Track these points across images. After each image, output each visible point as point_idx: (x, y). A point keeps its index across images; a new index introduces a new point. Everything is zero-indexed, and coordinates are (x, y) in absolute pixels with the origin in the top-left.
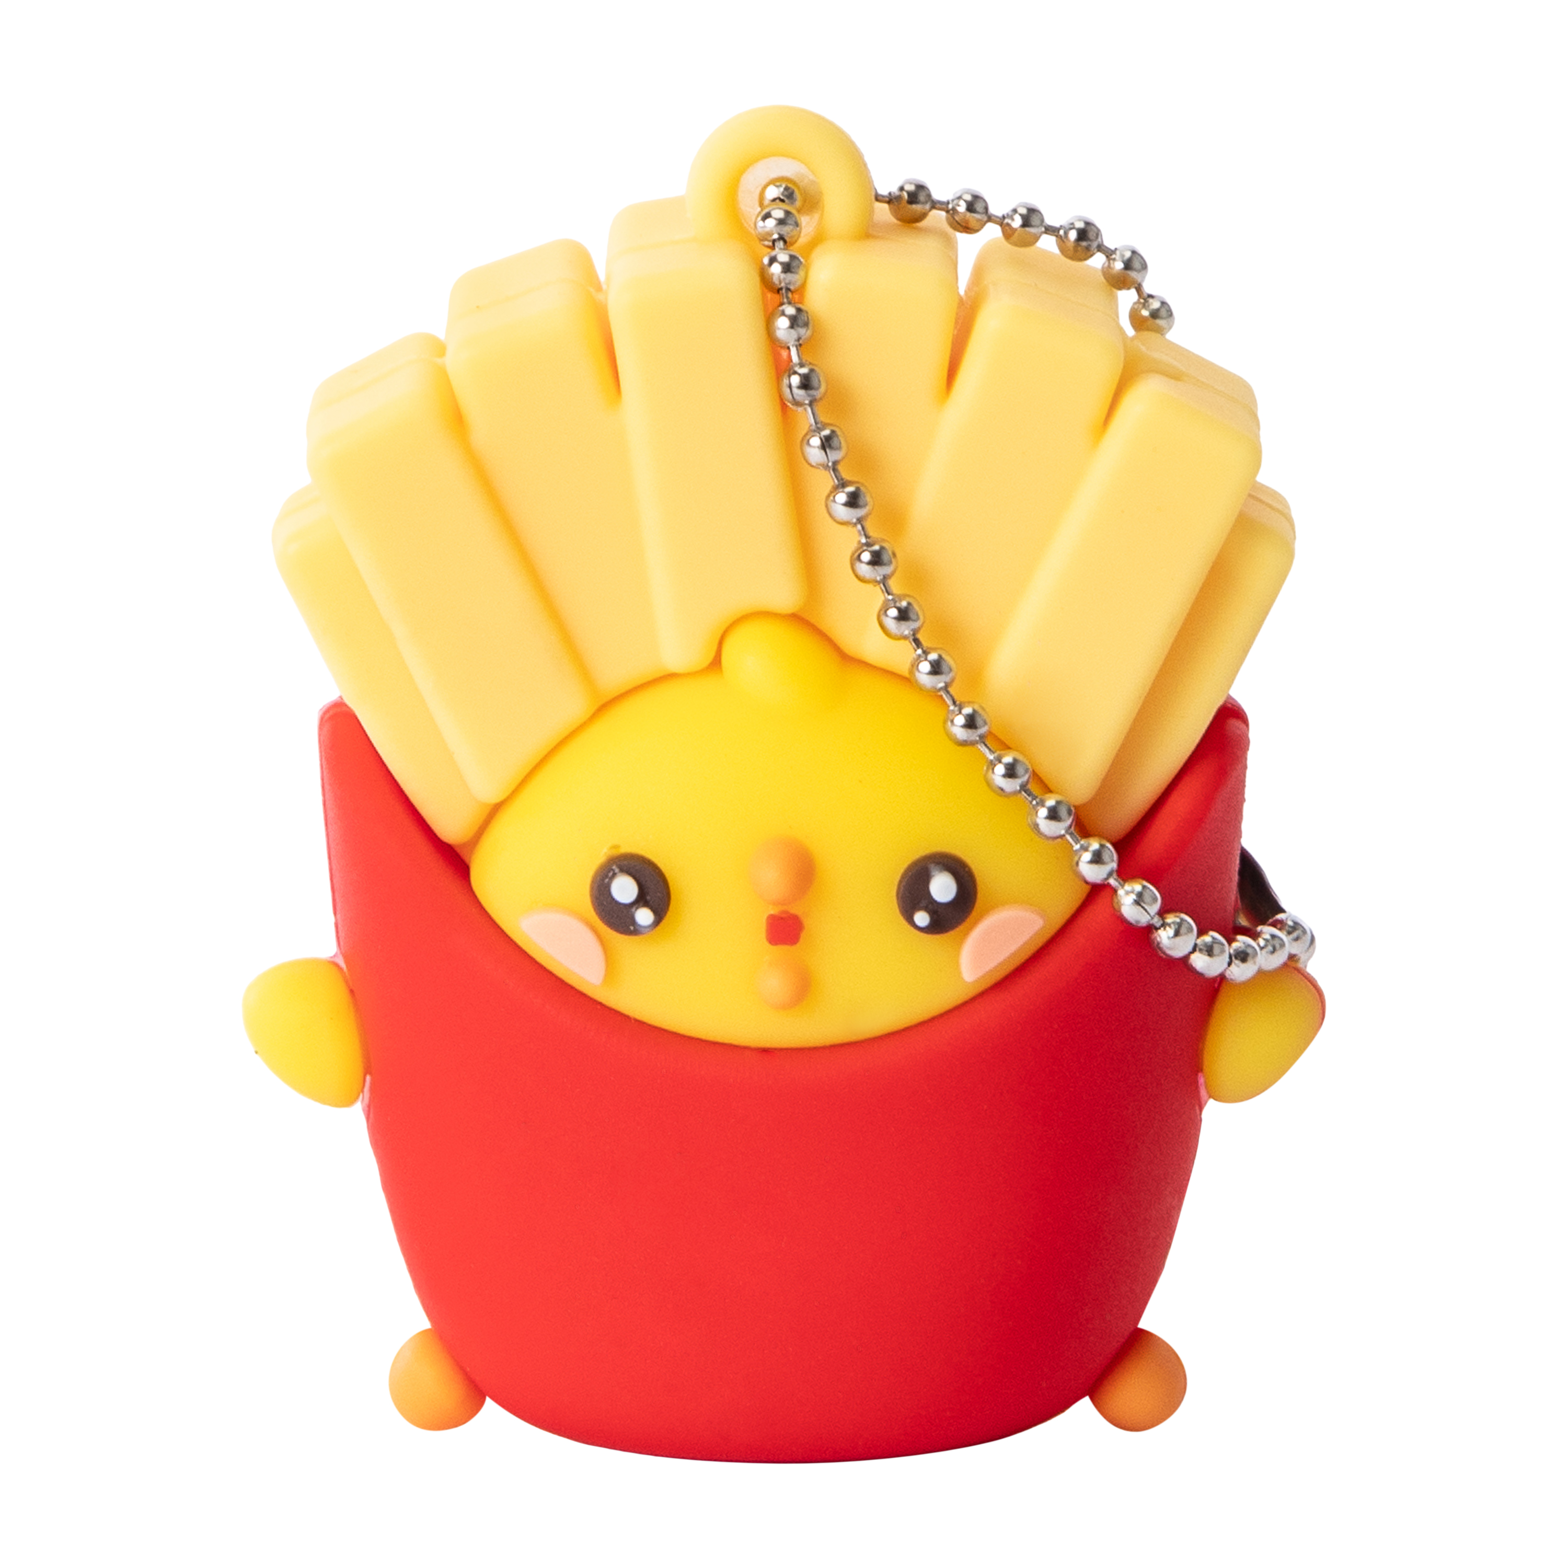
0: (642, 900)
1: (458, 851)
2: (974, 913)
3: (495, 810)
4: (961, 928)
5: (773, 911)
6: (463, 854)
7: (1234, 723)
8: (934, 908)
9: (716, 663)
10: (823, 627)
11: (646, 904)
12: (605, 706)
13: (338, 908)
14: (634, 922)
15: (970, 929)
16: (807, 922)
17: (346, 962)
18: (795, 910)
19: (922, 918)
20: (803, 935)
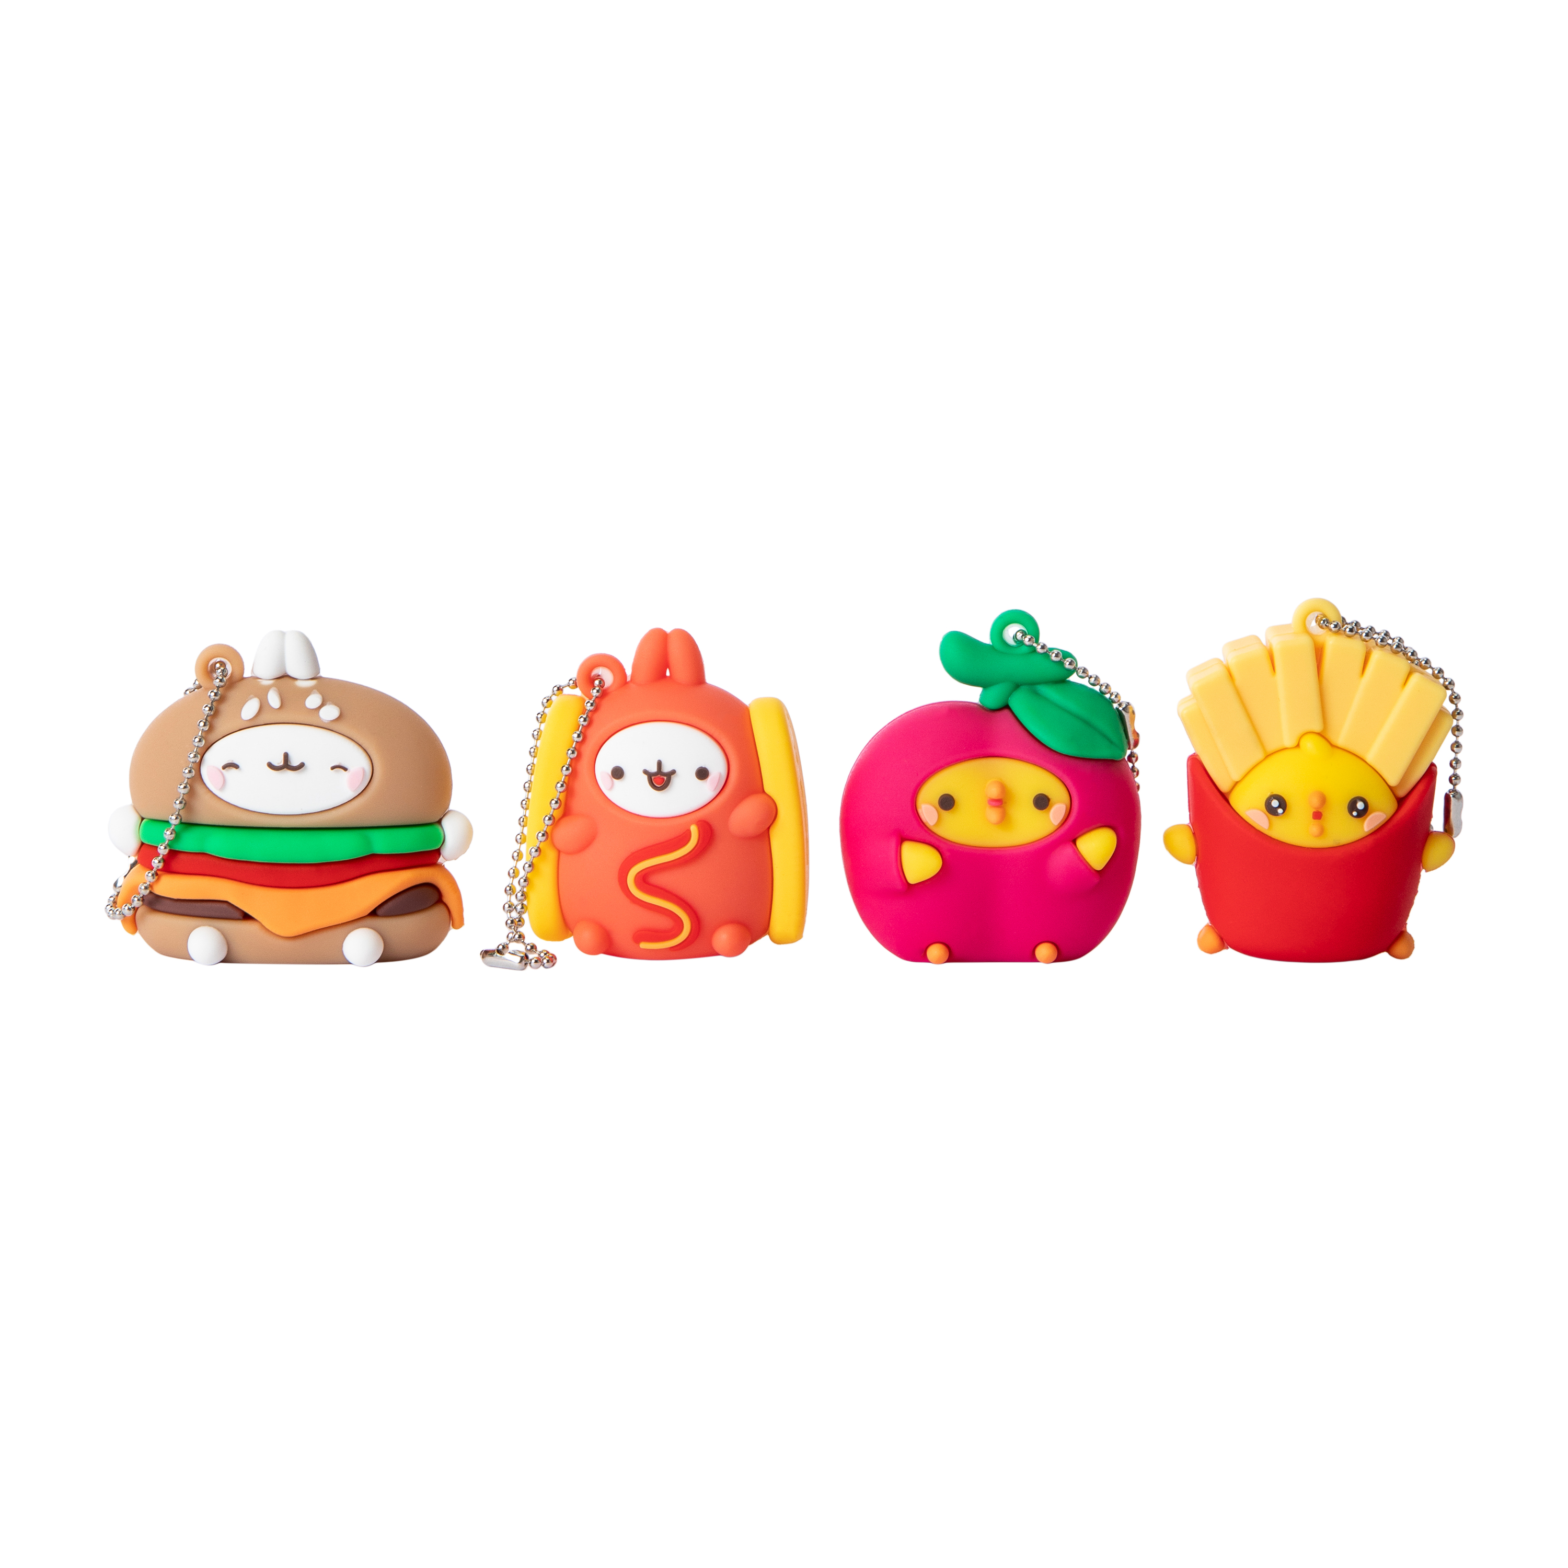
0: (1280, 807)
1: (1225, 795)
2: (1368, 812)
3: (1236, 783)
4: (1364, 817)
5: (1314, 810)
6: (1227, 796)
7: (1433, 767)
8: (1358, 810)
9: (1298, 746)
10: (1327, 737)
11: (1281, 808)
12: (1268, 756)
13: (1191, 810)
14: (1277, 812)
15: (1366, 818)
16: (1323, 814)
17: (1192, 825)
18: (1320, 810)
19: (1355, 813)
20: (1322, 817)
